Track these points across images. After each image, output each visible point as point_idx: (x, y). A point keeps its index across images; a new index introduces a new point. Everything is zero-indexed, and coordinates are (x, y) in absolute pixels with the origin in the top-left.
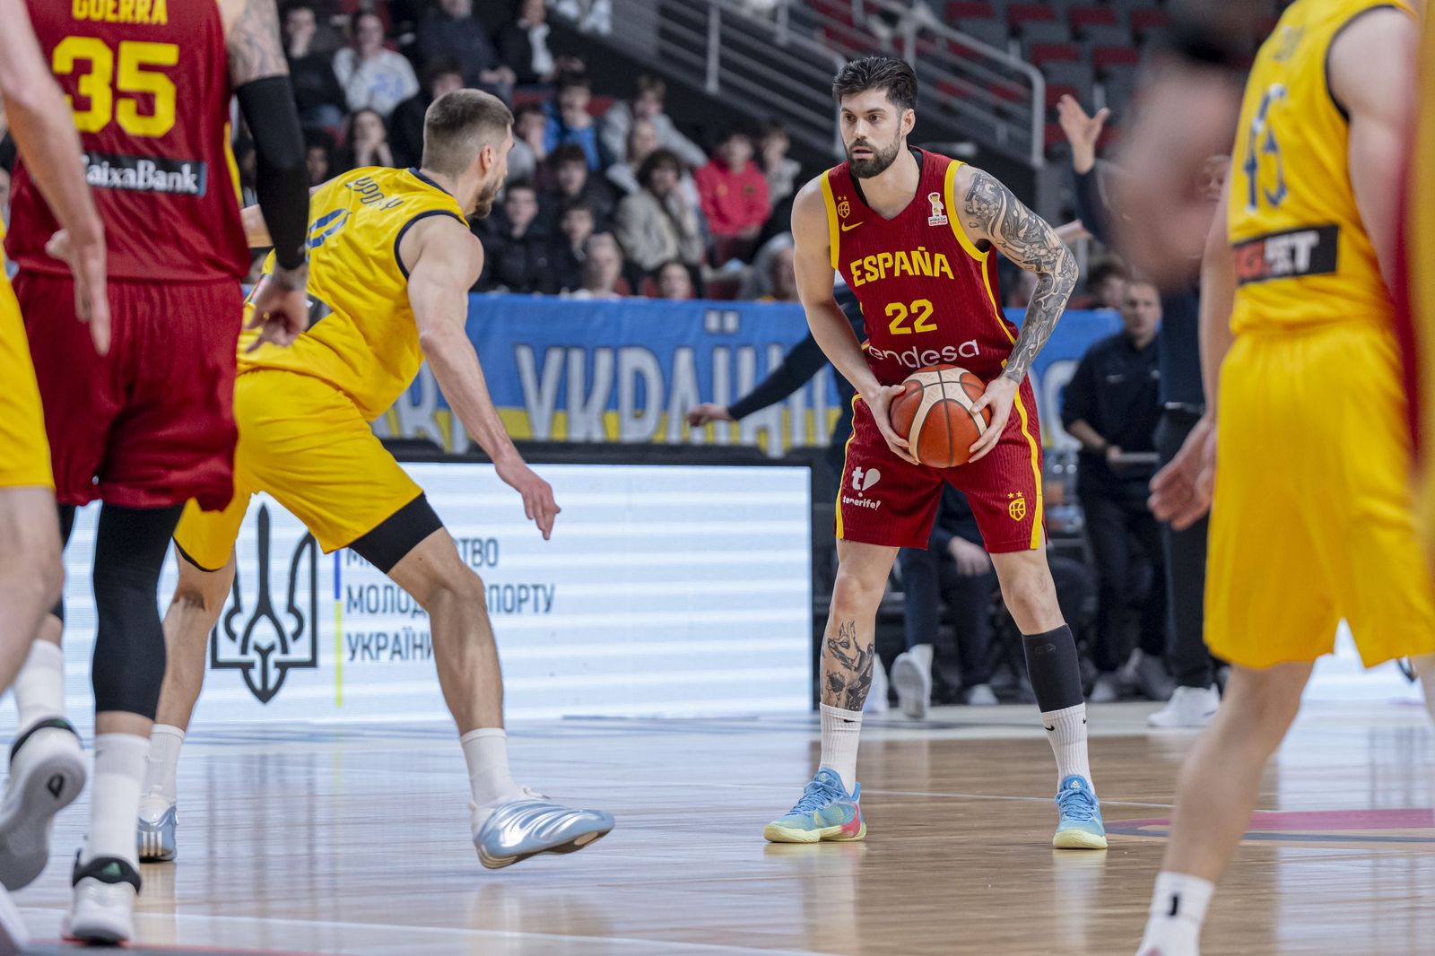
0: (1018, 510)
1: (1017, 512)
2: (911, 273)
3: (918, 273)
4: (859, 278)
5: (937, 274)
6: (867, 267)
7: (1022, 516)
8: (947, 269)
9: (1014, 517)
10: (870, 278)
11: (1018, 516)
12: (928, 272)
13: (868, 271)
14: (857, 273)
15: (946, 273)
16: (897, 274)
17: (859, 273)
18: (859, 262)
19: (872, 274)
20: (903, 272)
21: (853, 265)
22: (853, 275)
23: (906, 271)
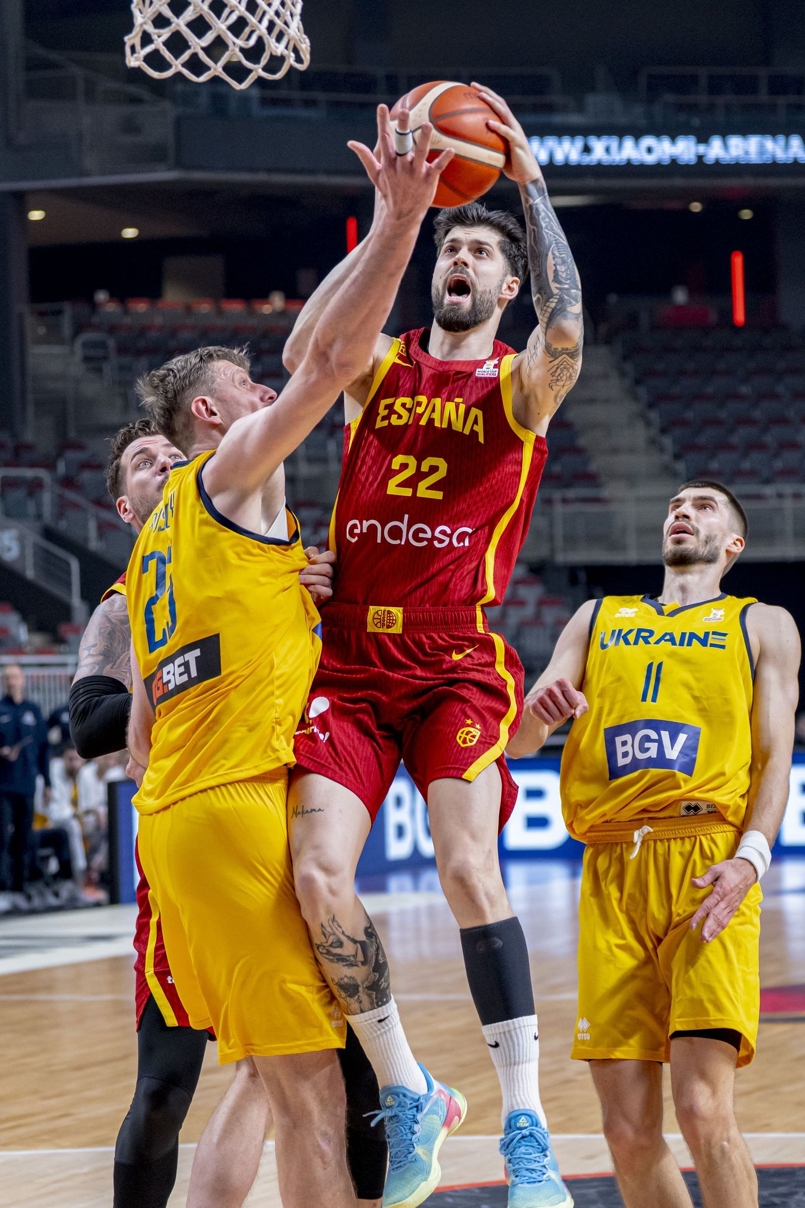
0: (468, 737)
1: (465, 739)
2: (437, 424)
3: (445, 425)
4: (384, 418)
5: (467, 431)
6: (398, 407)
7: (469, 744)
8: (479, 428)
9: (460, 742)
10: (394, 420)
11: (464, 741)
12: (458, 426)
13: (396, 413)
14: (383, 412)
15: (477, 433)
16: (423, 422)
17: (386, 412)
18: (389, 401)
19: (400, 417)
20: (431, 421)
21: (384, 402)
22: (379, 414)
23: (433, 420)
